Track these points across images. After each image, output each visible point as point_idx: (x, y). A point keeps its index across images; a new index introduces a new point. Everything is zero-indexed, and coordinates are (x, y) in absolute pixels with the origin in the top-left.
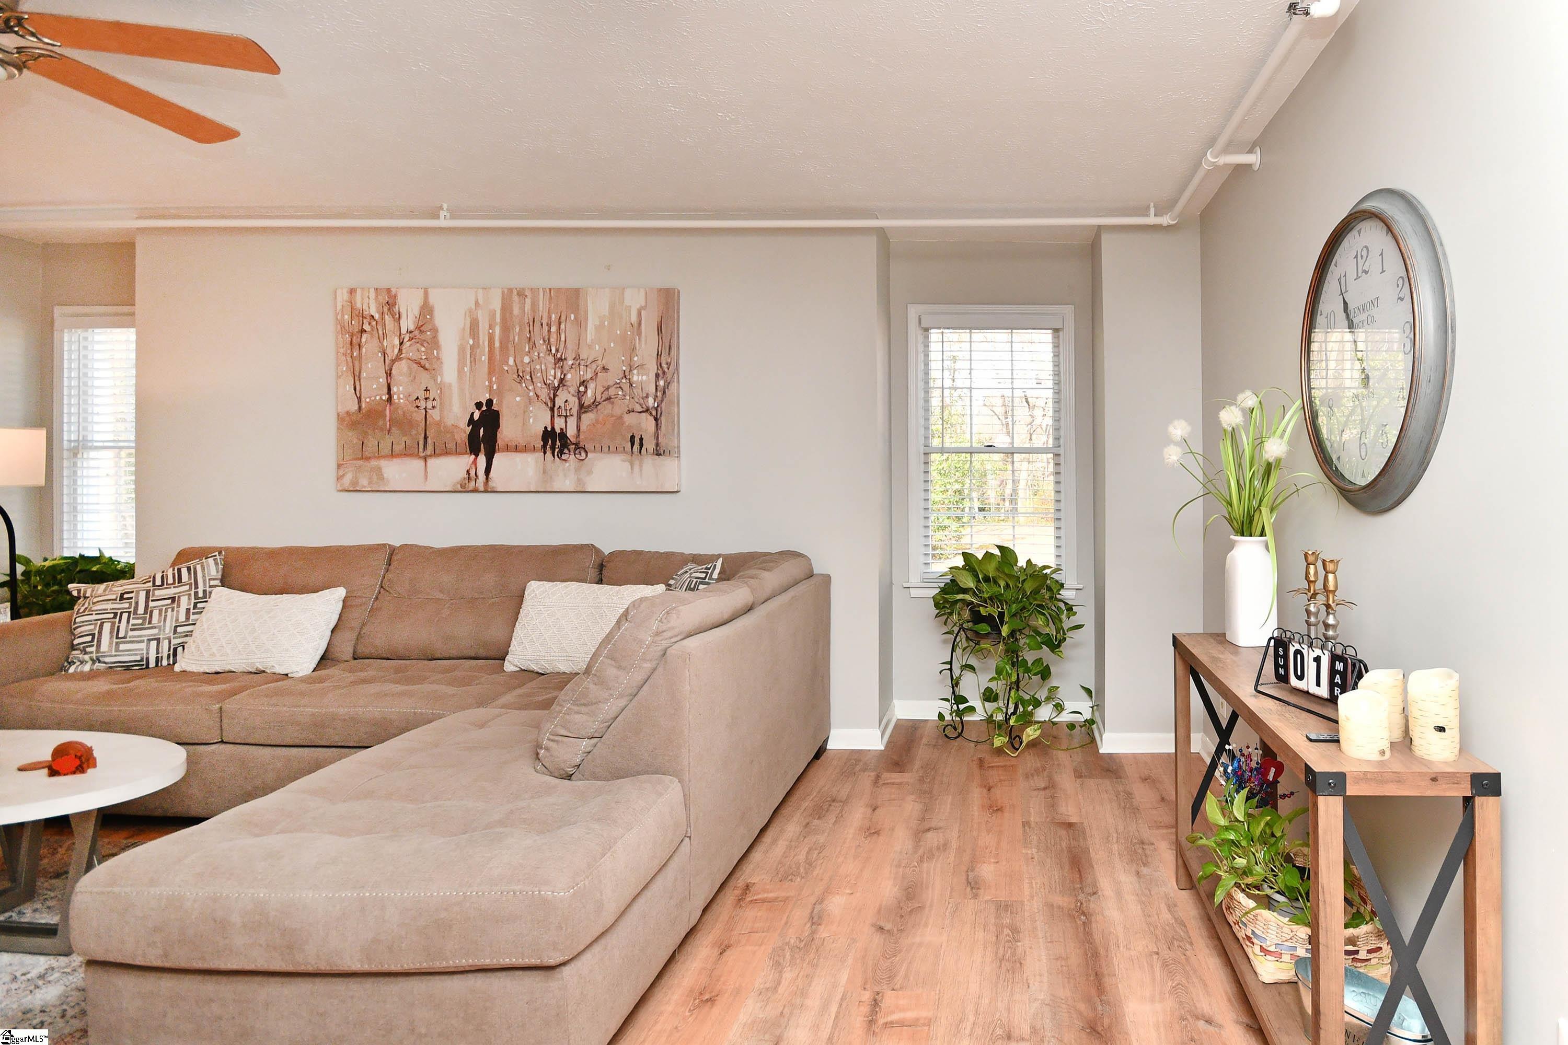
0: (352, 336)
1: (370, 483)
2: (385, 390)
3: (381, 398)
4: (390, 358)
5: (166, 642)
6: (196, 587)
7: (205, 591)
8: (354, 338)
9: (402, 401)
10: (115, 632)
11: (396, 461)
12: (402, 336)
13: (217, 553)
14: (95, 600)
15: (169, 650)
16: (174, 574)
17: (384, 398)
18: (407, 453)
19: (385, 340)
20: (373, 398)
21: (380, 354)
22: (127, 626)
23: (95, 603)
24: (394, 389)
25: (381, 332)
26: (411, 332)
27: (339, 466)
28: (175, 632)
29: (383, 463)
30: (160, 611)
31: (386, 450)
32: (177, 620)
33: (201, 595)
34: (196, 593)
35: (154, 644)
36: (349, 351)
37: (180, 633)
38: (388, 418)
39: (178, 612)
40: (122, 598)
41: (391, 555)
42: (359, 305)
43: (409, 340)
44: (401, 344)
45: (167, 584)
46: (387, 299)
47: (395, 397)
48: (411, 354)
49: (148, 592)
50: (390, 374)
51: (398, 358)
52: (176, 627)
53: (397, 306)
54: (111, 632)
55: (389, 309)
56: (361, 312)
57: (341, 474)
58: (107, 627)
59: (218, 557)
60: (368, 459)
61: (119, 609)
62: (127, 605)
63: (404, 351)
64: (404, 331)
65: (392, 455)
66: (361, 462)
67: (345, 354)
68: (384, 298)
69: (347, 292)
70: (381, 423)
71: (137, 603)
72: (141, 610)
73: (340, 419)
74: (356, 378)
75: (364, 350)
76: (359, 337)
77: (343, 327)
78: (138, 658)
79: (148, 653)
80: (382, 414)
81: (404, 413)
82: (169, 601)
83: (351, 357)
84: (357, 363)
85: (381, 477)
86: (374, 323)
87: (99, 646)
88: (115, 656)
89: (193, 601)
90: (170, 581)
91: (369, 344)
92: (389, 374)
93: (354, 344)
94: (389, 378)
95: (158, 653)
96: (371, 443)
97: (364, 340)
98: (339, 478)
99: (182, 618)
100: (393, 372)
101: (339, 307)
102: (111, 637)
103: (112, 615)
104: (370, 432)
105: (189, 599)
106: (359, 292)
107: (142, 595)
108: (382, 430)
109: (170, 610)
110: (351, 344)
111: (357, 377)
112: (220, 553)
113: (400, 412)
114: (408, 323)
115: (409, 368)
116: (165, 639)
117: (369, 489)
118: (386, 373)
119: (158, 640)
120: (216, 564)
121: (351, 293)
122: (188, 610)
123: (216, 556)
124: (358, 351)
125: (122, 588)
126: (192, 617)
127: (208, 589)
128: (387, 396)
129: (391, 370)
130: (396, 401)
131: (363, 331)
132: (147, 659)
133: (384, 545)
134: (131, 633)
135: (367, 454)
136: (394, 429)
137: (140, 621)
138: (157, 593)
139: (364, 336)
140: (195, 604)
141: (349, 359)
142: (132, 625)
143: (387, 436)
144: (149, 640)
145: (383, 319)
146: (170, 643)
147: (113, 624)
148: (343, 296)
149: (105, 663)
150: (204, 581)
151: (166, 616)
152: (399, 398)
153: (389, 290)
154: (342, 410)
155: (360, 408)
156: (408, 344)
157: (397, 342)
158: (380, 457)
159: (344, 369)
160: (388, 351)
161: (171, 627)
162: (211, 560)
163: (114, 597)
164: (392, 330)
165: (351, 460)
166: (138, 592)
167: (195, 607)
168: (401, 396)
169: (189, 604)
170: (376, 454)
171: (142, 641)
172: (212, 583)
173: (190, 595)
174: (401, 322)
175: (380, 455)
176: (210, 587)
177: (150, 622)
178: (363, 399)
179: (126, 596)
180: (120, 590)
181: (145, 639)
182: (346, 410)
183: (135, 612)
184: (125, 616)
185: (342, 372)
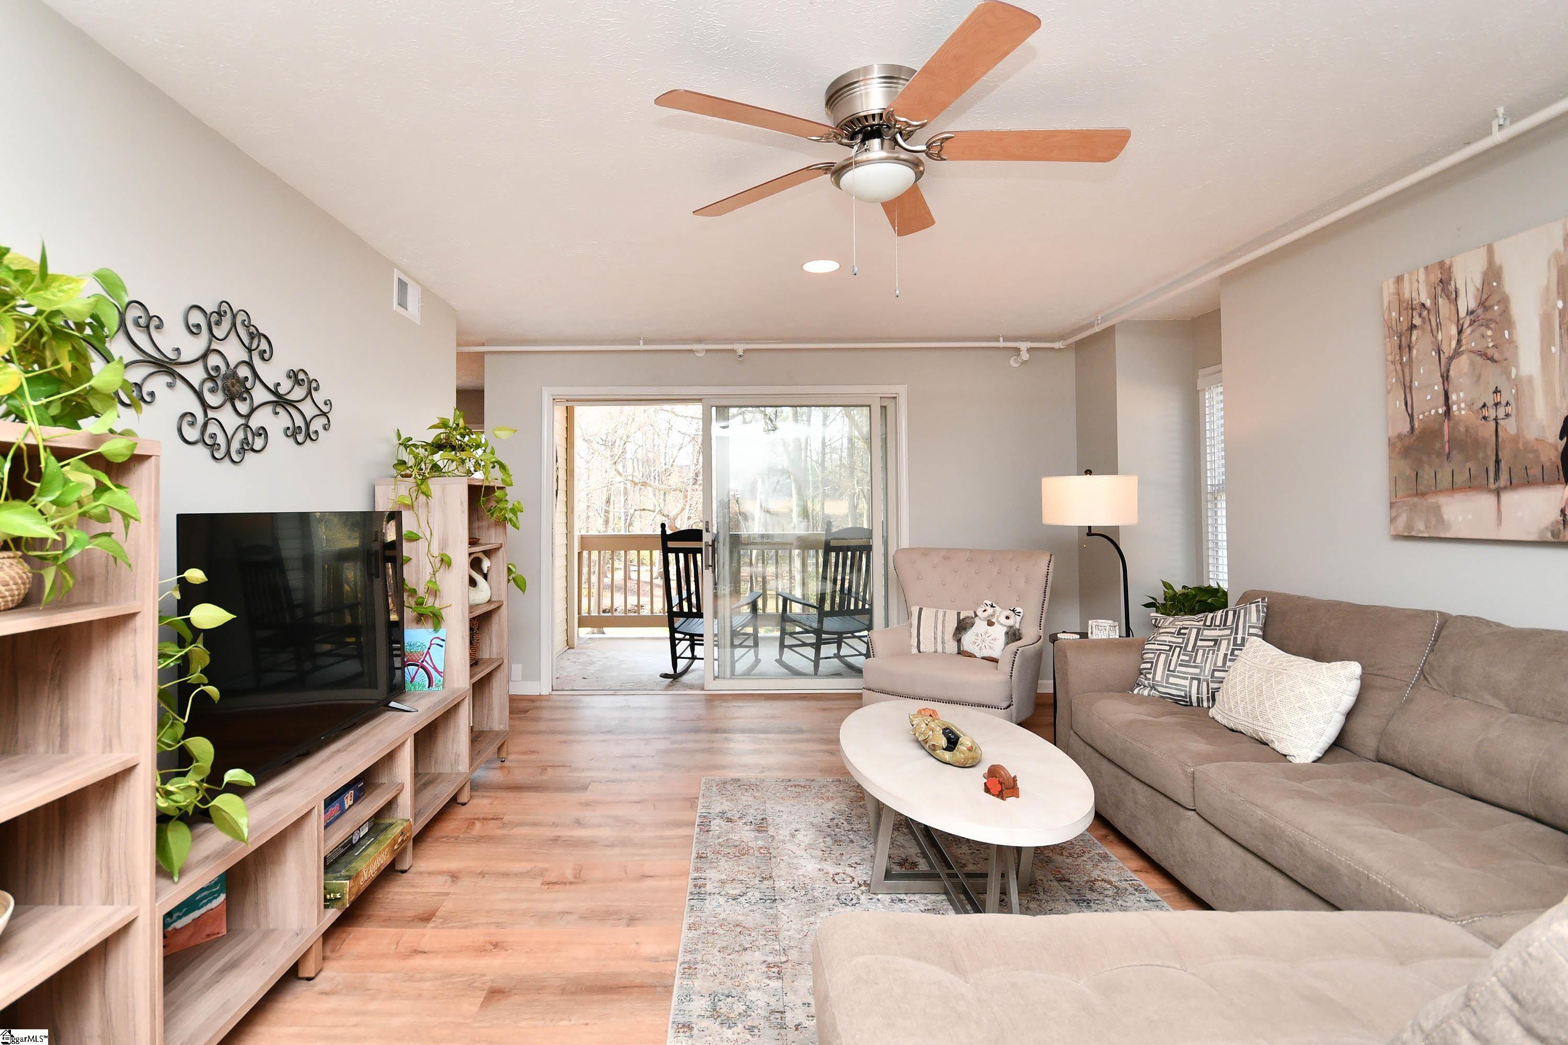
0: (1400, 337)
1: (1427, 527)
2: (1442, 399)
3: (1437, 412)
4: (1447, 355)
5: (1205, 684)
6: (1236, 633)
7: (1243, 639)
8: (1403, 338)
9: (1463, 412)
10: (1168, 663)
11: (1459, 496)
12: (1461, 322)
13: (1260, 600)
14: (1162, 630)
15: (1208, 693)
16: (1222, 615)
17: (1440, 411)
18: (1473, 485)
19: (1440, 332)
20: (1427, 414)
21: (1434, 353)
22: (1177, 661)
23: (1160, 634)
24: (1454, 397)
25: (1434, 324)
26: (1472, 312)
27: (1392, 505)
28: (1213, 676)
29: (1443, 500)
30: (1204, 651)
31: (1445, 481)
32: (1215, 664)
33: (1239, 642)
34: (1235, 639)
35: (1195, 683)
36: (1398, 358)
37: (1216, 678)
38: (1446, 438)
39: (1217, 655)
40: (1179, 633)
41: (1442, 627)
42: (1407, 295)
43: (1470, 325)
44: (1460, 332)
45: (1215, 626)
46: (1440, 276)
47: (1455, 408)
48: (1473, 344)
49: (1199, 630)
50: (1448, 376)
51: (1457, 353)
52: (1214, 671)
53: (1453, 283)
54: (1165, 665)
55: (1443, 290)
56: (1410, 303)
57: (1394, 514)
58: (1163, 657)
59: (1260, 604)
60: (1423, 495)
61: (1174, 643)
62: (1180, 640)
63: (1464, 342)
64: (1462, 313)
65: (1453, 488)
66: (1416, 499)
67: (1393, 363)
68: (1436, 275)
69: (1394, 283)
70: (1438, 445)
71: (1188, 640)
72: (1190, 648)
73: (1391, 444)
74: (1408, 390)
75: (1414, 352)
76: (1409, 335)
77: (1390, 328)
78: (1183, 694)
79: (1190, 692)
80: (1438, 433)
81: (1467, 431)
82: (1212, 643)
83: (1401, 363)
84: (1407, 370)
85: (1440, 520)
86: (1425, 313)
87: (1155, 674)
88: (1166, 687)
89: (1231, 647)
90: (1218, 623)
91: (1421, 342)
92: (1446, 378)
93: (1405, 347)
94: (1446, 383)
95: (1198, 693)
96: (1427, 473)
97: (1414, 338)
98: (1393, 520)
99: (1220, 663)
100: (1452, 373)
101: (1386, 304)
102: (1164, 669)
103: (1168, 648)
104: (1425, 458)
105: (1229, 644)
106: (1406, 277)
107: (1194, 631)
108: (1439, 454)
109: (1211, 652)
110: (1400, 347)
111: (1407, 388)
112: (1263, 599)
113: (1462, 429)
114: (1468, 301)
115: (1472, 364)
116: (1204, 680)
117: (1426, 535)
118: (1442, 376)
119: (1199, 680)
120: (1258, 611)
121: (1398, 282)
122: (1226, 655)
123: (1259, 602)
124: (1408, 356)
125: (1181, 623)
126: (1228, 664)
127: (1246, 636)
128: (1444, 408)
129: (1448, 371)
130: (1456, 413)
131: (1413, 327)
132: (1190, 696)
133: (1433, 613)
134: (1179, 668)
135: (1422, 488)
136: (1454, 453)
137: (1187, 658)
138: (1206, 633)
139: (1415, 333)
140: (1233, 650)
141: (1399, 368)
142: (1181, 661)
143: (1446, 464)
144: (1192, 679)
145: (1435, 303)
146: (1208, 686)
147: (1168, 656)
148: (1389, 287)
149: (1159, 692)
150: (1244, 627)
151: (1207, 657)
152: (1460, 409)
153: (1442, 264)
154: (1393, 433)
155: (1412, 428)
156: (1469, 331)
157: (1454, 330)
158: (1437, 491)
159: (1394, 381)
160: (1444, 347)
161: (1210, 669)
162: (1253, 606)
163: (1173, 630)
164: (1447, 316)
165: (1405, 497)
166: (1191, 629)
167: (1232, 654)
168: (1463, 405)
169: (1227, 649)
170: (1433, 488)
171: (1186, 678)
172: (1252, 631)
173: (1229, 640)
174: (1459, 303)
175: (1438, 489)
176: (1250, 634)
177: (1194, 662)
178: (1415, 417)
179: (1183, 631)
180: (1179, 624)
181: (1189, 676)
182: (1396, 433)
183: (1185, 650)
184: (1178, 650)
185: (1392, 385)
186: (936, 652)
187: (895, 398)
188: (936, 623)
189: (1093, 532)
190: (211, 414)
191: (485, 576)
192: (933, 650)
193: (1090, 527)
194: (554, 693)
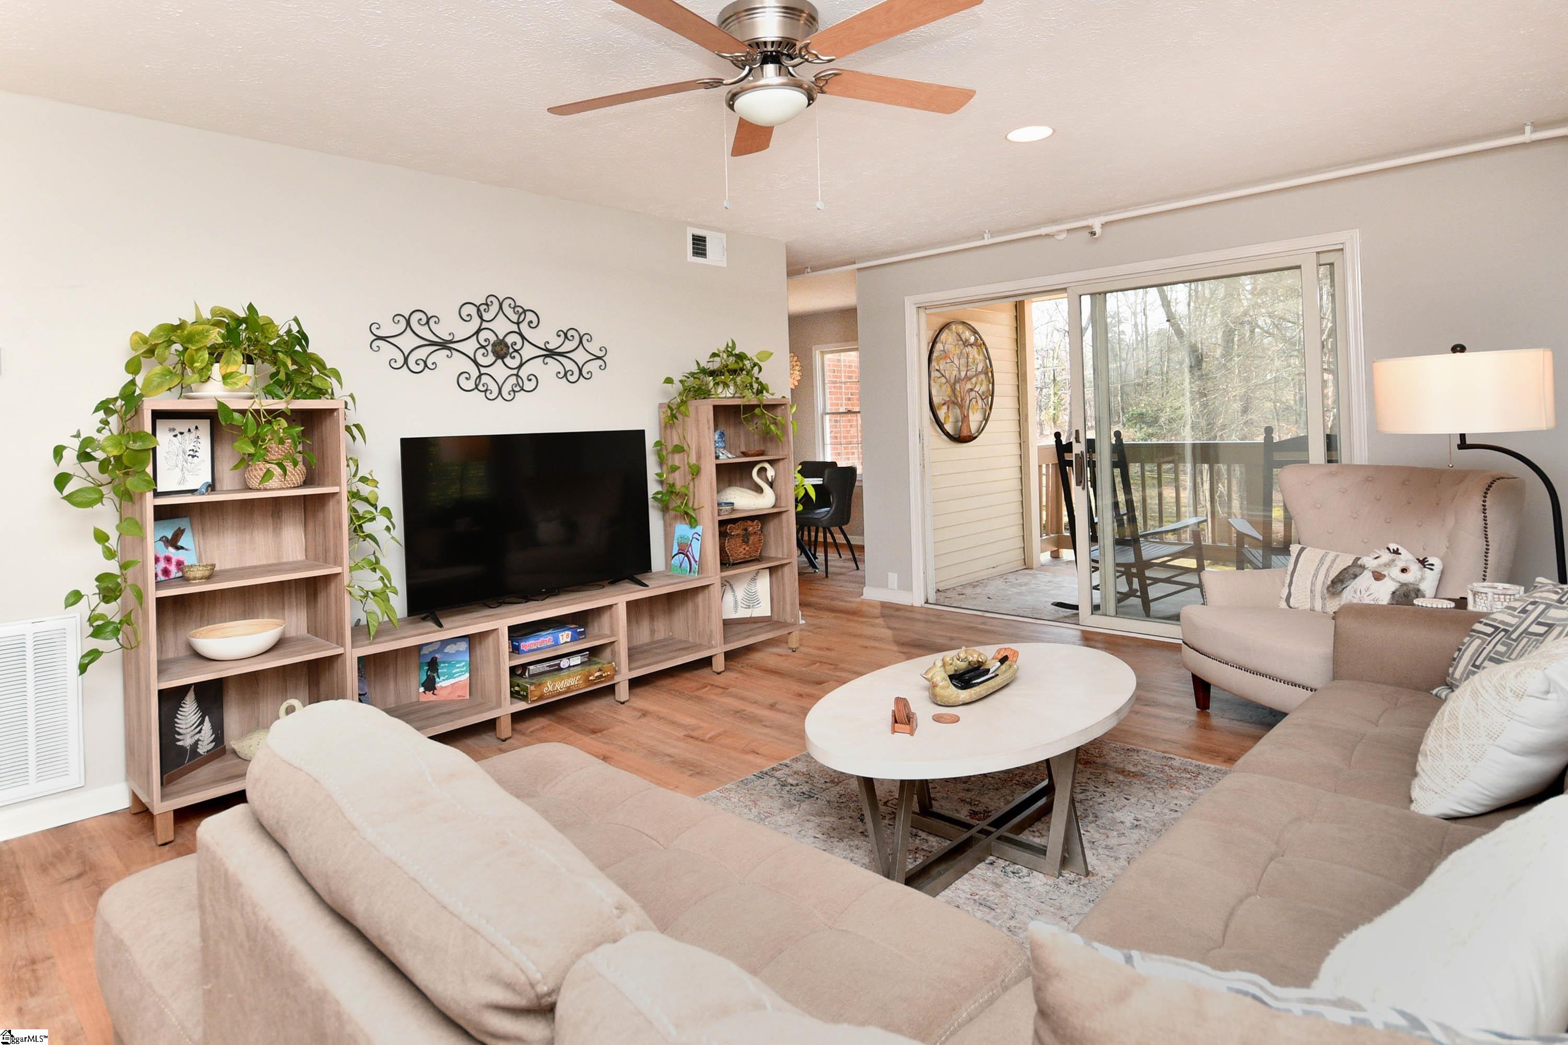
22: (1490, 652)
30: (1529, 640)
54: (1472, 655)
58: (1476, 643)
62: (1515, 621)
71: (1524, 621)
82: (1545, 630)
87: (1455, 669)
102: (1469, 661)
103: (1491, 631)
109: (1534, 643)
125: (1538, 595)
137: (1504, 650)
138: (1552, 613)
142: (1495, 652)
147: (1483, 642)
151: (1526, 651)
166: (1540, 604)
177: (1509, 656)
180: (1536, 596)
184: (1501, 634)
186: (1312, 610)
187: (1342, 250)
188: (1317, 570)
189: (1468, 442)
190: (483, 370)
191: (771, 485)
192: (1308, 606)
193: (1463, 436)
194: (927, 606)
